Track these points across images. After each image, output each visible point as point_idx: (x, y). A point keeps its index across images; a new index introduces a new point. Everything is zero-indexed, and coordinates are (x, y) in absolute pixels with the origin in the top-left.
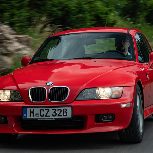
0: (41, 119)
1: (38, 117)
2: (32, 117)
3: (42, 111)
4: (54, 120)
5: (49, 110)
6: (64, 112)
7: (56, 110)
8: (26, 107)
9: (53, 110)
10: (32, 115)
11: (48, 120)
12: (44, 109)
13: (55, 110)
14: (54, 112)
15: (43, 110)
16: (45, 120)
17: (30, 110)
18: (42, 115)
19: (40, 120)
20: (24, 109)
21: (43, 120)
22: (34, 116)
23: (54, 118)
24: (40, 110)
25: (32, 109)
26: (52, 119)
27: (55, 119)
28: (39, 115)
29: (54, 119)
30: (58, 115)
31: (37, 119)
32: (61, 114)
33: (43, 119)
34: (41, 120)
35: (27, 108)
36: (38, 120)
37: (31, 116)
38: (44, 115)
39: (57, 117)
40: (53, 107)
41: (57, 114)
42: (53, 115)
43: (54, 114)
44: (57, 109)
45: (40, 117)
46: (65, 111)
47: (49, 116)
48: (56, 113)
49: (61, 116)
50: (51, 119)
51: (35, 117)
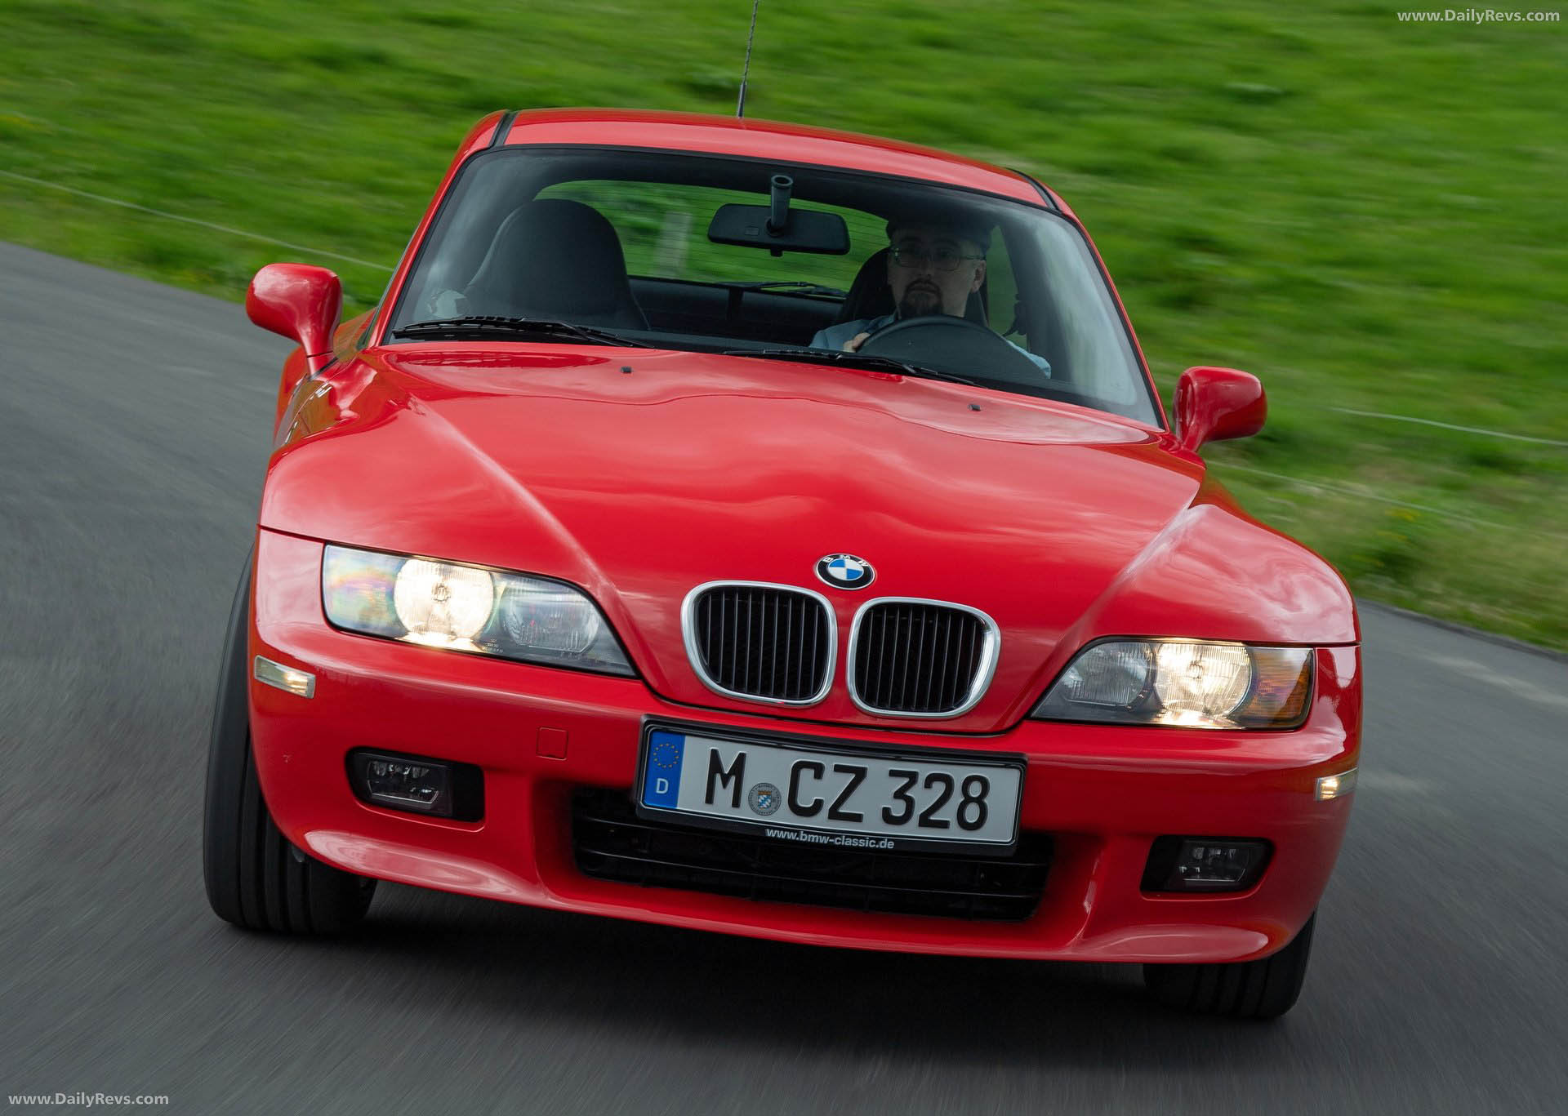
0: (795, 830)
1: (770, 813)
2: (722, 807)
3: (807, 775)
4: (886, 850)
5: (860, 774)
6: (968, 799)
7: (913, 777)
8: (677, 730)
9: (893, 773)
10: (724, 795)
11: (849, 842)
12: (829, 761)
13: (905, 781)
14: (900, 794)
15: (819, 770)
16: (824, 840)
17: (714, 754)
18: (805, 802)
19: (781, 835)
20: (661, 743)
21: (806, 843)
22: (736, 803)
23: (890, 838)
24: (798, 768)
25: (729, 753)
26: (878, 838)
27: (899, 841)
28: (776, 800)
29: (890, 845)
30: (925, 821)
31: (762, 828)
32: (948, 813)
33: (809, 831)
34: (786, 840)
35: (687, 739)
36: (770, 833)
37: (709, 799)
38: (818, 804)
39: (911, 830)
40: (897, 753)
41: (919, 810)
42: (886, 813)
43: (898, 809)
44: (924, 770)
45: (784, 816)
46: (975, 790)
47: (857, 818)
48: (910, 803)
49: (944, 825)
50: (870, 844)
51: (745, 813)
